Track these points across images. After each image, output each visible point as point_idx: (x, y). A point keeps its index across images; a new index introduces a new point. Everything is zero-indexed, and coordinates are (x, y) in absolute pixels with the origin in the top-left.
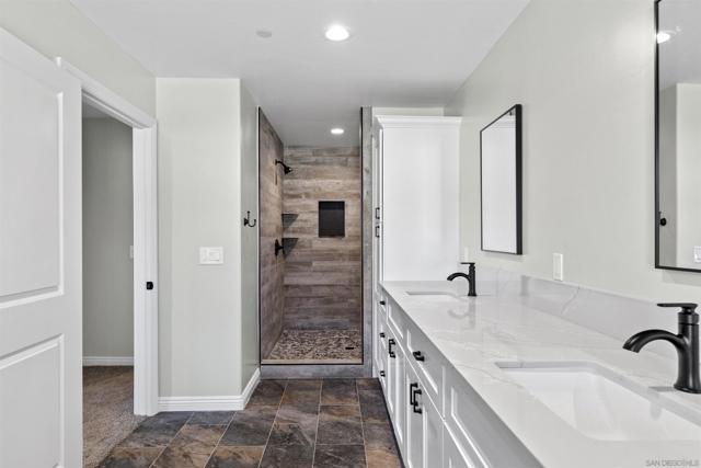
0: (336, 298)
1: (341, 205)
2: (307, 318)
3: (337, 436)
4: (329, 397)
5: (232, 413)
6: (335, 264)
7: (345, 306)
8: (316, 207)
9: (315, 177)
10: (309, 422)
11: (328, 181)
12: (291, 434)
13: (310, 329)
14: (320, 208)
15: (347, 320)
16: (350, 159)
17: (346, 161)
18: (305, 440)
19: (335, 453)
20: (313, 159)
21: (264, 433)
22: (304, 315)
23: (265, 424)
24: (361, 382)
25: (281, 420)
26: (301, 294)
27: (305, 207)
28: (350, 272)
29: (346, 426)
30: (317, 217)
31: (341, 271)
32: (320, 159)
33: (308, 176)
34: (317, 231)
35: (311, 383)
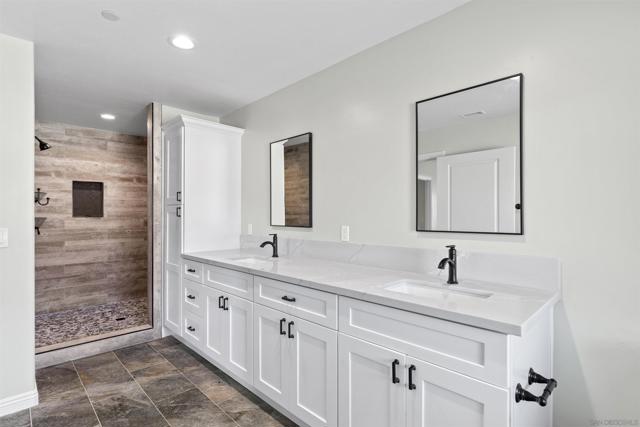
0: (92, 276)
1: (100, 186)
2: (58, 299)
3: (167, 390)
4: (132, 363)
5: (27, 412)
6: (92, 243)
7: (104, 281)
8: (69, 186)
9: (68, 157)
10: (132, 389)
11: (84, 162)
12: (120, 405)
13: (61, 310)
14: (74, 188)
15: (106, 295)
16: (110, 144)
17: (106, 145)
18: (140, 404)
19: (178, 403)
20: (66, 138)
21: (87, 415)
22: (53, 297)
23: (81, 407)
24: (154, 344)
25: (96, 398)
26: (51, 276)
27: (55, 186)
28: (110, 249)
29: (168, 380)
30: (70, 196)
31: (99, 249)
32: (75, 139)
33: (59, 155)
34: (71, 211)
35: (104, 358)
